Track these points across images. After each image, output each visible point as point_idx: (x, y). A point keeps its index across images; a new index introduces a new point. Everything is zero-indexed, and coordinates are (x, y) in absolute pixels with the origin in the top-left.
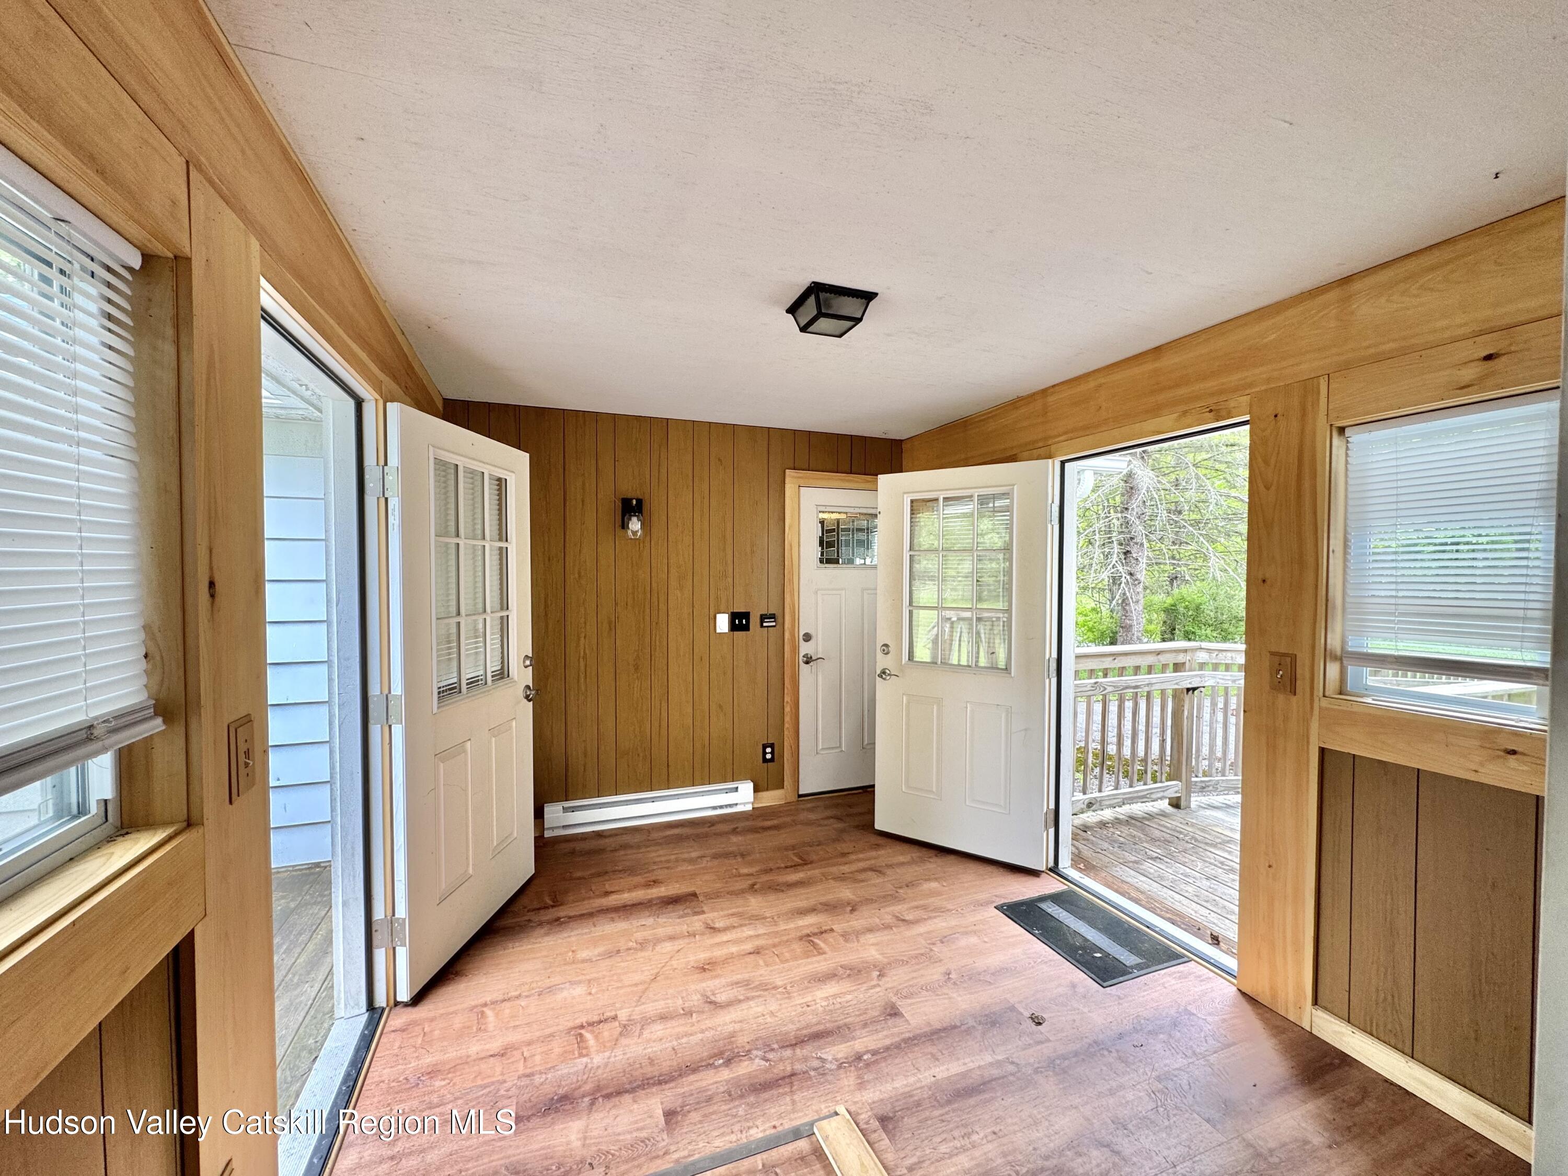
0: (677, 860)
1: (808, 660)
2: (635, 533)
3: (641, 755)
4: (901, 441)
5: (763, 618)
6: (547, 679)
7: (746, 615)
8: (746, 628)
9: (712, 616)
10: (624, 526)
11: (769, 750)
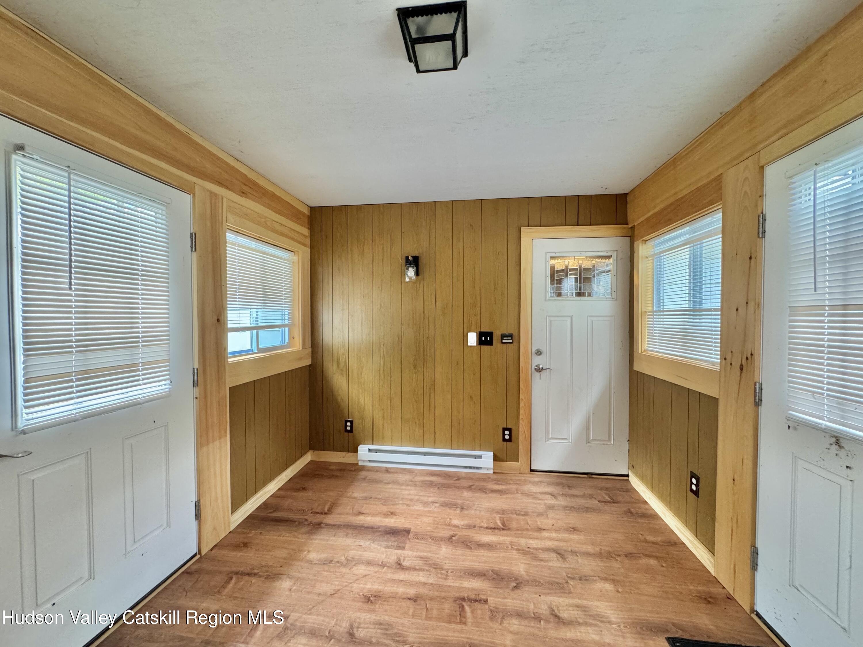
0: (418, 500)
1: (539, 370)
2: (410, 278)
3: (418, 422)
4: (626, 195)
5: (503, 336)
6: (362, 369)
7: (490, 334)
8: (490, 343)
9: (465, 334)
10: (403, 274)
11: (507, 432)
